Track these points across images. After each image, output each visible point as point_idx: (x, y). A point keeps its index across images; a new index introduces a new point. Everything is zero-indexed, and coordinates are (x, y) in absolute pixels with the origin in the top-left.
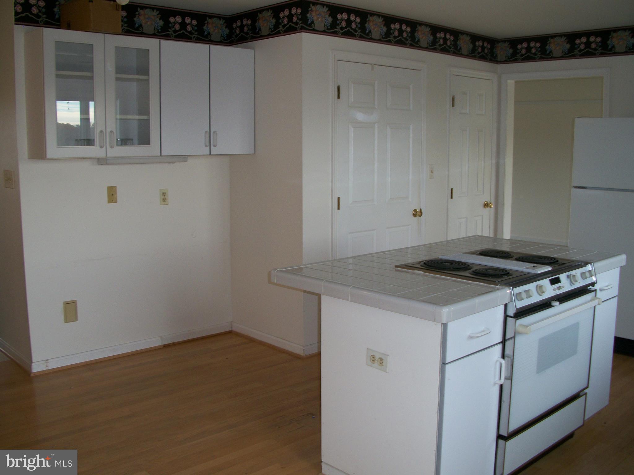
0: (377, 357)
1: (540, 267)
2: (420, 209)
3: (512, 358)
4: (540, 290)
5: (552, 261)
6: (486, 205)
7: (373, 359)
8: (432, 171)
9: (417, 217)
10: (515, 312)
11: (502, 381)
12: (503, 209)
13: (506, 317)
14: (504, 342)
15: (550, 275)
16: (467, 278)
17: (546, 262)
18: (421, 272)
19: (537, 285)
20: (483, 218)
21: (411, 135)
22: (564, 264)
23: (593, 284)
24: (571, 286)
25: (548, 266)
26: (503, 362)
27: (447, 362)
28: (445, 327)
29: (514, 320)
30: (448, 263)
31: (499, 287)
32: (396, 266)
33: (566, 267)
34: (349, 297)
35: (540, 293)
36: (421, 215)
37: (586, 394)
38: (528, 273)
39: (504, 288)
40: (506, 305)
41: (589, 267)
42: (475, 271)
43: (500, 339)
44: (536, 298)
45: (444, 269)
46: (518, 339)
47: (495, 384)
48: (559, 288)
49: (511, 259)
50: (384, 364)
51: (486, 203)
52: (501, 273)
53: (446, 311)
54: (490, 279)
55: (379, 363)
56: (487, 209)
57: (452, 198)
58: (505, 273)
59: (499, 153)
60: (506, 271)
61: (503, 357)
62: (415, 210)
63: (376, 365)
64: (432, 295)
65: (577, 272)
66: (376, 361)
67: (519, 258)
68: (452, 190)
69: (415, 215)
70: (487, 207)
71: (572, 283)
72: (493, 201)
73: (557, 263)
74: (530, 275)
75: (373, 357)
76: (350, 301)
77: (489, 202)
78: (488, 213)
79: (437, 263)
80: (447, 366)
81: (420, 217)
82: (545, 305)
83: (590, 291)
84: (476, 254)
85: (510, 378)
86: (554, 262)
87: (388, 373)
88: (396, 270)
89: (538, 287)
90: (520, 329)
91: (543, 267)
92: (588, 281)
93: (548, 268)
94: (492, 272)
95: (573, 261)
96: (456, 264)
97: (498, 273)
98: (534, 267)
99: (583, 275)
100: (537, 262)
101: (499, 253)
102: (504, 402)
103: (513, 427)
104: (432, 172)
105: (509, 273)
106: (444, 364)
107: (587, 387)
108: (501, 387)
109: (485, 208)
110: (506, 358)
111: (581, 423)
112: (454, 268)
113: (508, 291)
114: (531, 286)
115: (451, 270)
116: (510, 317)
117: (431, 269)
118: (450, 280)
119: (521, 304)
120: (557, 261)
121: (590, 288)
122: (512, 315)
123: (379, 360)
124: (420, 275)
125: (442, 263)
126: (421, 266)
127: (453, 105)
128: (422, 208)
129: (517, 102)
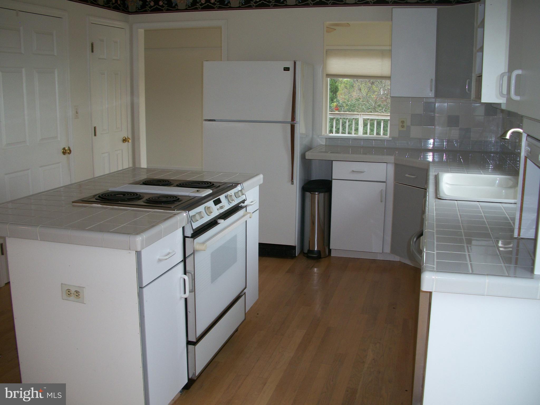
0: (73, 290)
1: (203, 191)
2: (69, 147)
3: (193, 273)
4: (208, 210)
5: (208, 185)
6: (125, 140)
7: (69, 293)
8: (76, 111)
9: (67, 155)
10: (192, 232)
11: (187, 295)
12: (139, 142)
13: (185, 237)
14: (184, 261)
15: (211, 197)
16: (144, 206)
17: (205, 186)
18: (99, 205)
19: (205, 207)
20: (122, 151)
21: (56, 79)
22: (219, 186)
23: (243, 202)
24: (229, 204)
25: (209, 190)
26: (186, 277)
27: (144, 285)
28: (139, 254)
29: (192, 239)
30: (122, 194)
31: (176, 212)
32: (73, 202)
33: (221, 189)
34: (39, 237)
35: (209, 214)
36: (70, 153)
37: (245, 293)
38: (195, 197)
39: (182, 212)
40: (183, 228)
41: (239, 188)
42: (148, 199)
43: (181, 258)
44: (206, 219)
45: (117, 200)
46: (197, 255)
47: (181, 298)
48: (221, 207)
49: (172, 186)
50: (80, 296)
51: (124, 138)
52: (172, 199)
53: (139, 239)
54: (163, 205)
55: (75, 296)
56: (126, 143)
57: (95, 135)
58: (175, 199)
59: (133, 92)
60: (176, 197)
61: (185, 273)
62: (64, 149)
63: (72, 298)
64: (121, 225)
65: (232, 192)
66: (72, 294)
67: (180, 184)
68: (95, 128)
69: (64, 153)
70: (126, 141)
71: (229, 202)
72: (130, 137)
73: (213, 186)
74: (197, 198)
75: (69, 291)
76: (40, 240)
77: (127, 138)
78: (127, 147)
79: (111, 195)
80: (145, 290)
81: (69, 155)
82: (213, 223)
83: (242, 208)
84: (140, 184)
85: (193, 290)
86: (211, 186)
87: (85, 304)
88: (73, 206)
89: (206, 208)
90: (197, 247)
91: (206, 190)
92: (240, 199)
93: (209, 191)
94: (164, 199)
95: (225, 183)
96: (128, 195)
97: (169, 199)
98: (198, 191)
99: (237, 195)
100: (197, 186)
101: (161, 182)
102: (190, 312)
103: (200, 331)
104: (77, 113)
105: (179, 199)
106: (141, 288)
107: (246, 288)
108: (186, 299)
109: (124, 143)
110: (187, 274)
111: (242, 318)
112: (128, 199)
113: (185, 214)
114: (200, 209)
115: (126, 201)
116: (188, 237)
117: (107, 202)
118: (130, 210)
119: (196, 225)
120: (213, 184)
121: (241, 205)
122: (190, 235)
123: (75, 293)
124: (98, 207)
125: (115, 195)
126: (96, 199)
127: (92, 51)
128: (69, 146)
129: (147, 49)
